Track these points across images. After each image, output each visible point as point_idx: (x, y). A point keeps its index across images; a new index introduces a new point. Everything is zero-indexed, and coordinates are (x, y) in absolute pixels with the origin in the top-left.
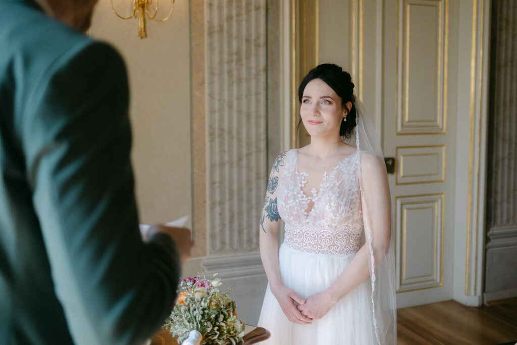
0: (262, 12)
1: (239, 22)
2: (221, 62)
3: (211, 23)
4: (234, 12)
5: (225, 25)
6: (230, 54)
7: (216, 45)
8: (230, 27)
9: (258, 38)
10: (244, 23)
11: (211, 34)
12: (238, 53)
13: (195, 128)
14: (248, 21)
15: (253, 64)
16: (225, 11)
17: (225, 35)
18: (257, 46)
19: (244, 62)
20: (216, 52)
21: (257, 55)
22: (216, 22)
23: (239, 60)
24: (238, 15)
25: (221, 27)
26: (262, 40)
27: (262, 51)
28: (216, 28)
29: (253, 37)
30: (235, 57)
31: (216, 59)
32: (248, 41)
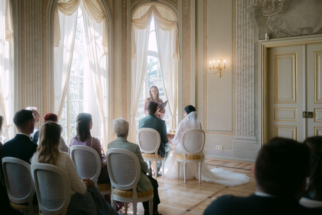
0: (253, 67)
1: (246, 71)
2: (241, 82)
3: (238, 72)
4: (245, 68)
5: (242, 72)
6: (243, 80)
7: (239, 78)
8: (243, 73)
9: (252, 75)
10: (248, 71)
11: (238, 75)
12: (246, 79)
13: (233, 100)
14: (249, 70)
15: (250, 82)
16: (242, 68)
17: (242, 75)
18: (252, 77)
19: (248, 82)
20: (239, 80)
21: (252, 80)
22: (239, 72)
23: (246, 82)
24: (246, 69)
25: (241, 73)
26: (253, 75)
27: (253, 78)
28: (239, 73)
29: (250, 75)
30: (245, 81)
31: (239, 81)
32: (249, 76)
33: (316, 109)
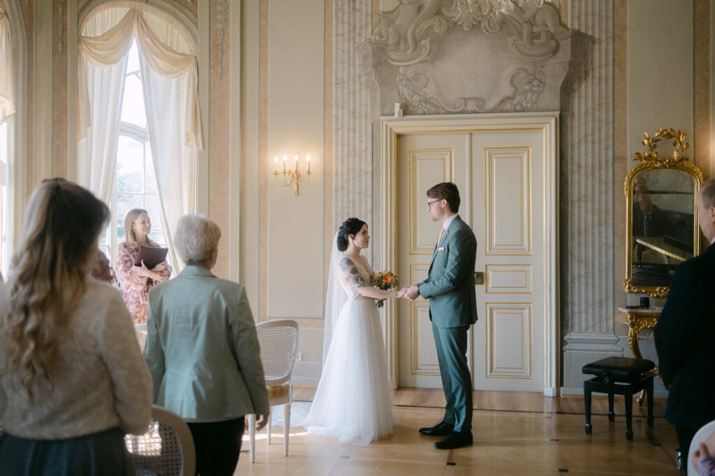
0: (370, 175)
1: (354, 183)
2: (343, 208)
3: (336, 184)
4: (351, 177)
5: (346, 185)
6: (348, 202)
7: (340, 197)
8: (348, 186)
9: (367, 191)
10: (358, 183)
11: (336, 191)
12: (354, 202)
13: (326, 247)
14: (360, 181)
15: (363, 208)
16: (346, 177)
17: (345, 191)
18: (366, 196)
19: (357, 207)
20: (340, 202)
21: (366, 202)
22: (340, 184)
23: (354, 206)
24: (354, 178)
25: (343, 186)
26: (370, 192)
27: (369, 199)
28: (340, 187)
29: (364, 191)
30: (351, 204)
31: (340, 206)
32: (360, 194)
33: (488, 267)
